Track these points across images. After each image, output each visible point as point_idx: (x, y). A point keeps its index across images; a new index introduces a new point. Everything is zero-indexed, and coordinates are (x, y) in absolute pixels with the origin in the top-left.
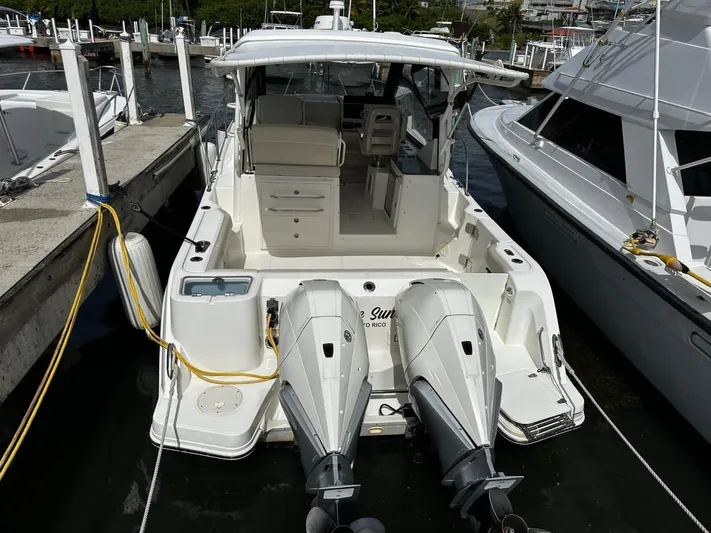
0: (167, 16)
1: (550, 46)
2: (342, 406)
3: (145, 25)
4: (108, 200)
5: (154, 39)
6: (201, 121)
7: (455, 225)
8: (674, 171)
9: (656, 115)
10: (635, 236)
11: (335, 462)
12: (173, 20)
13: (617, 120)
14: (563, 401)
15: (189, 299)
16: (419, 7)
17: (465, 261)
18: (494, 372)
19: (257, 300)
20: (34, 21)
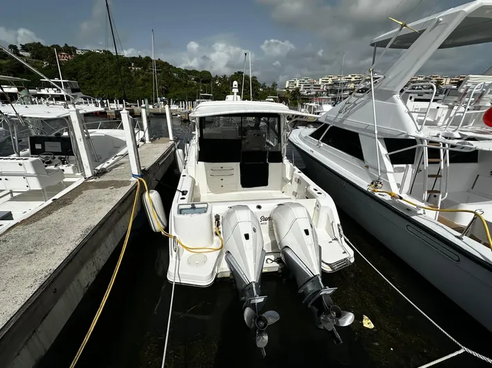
0: (156, 97)
1: (313, 104)
2: (255, 261)
3: (147, 101)
4: (142, 176)
5: (151, 107)
6: (176, 140)
7: (289, 179)
8: (386, 155)
9: (376, 132)
10: (372, 183)
11: (254, 286)
12: (159, 99)
13: (357, 135)
14: (345, 252)
15: (181, 216)
16: (259, 91)
17: (295, 194)
18: (317, 242)
19: (211, 215)
20: (99, 101)
